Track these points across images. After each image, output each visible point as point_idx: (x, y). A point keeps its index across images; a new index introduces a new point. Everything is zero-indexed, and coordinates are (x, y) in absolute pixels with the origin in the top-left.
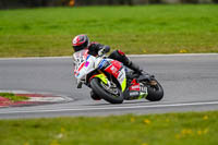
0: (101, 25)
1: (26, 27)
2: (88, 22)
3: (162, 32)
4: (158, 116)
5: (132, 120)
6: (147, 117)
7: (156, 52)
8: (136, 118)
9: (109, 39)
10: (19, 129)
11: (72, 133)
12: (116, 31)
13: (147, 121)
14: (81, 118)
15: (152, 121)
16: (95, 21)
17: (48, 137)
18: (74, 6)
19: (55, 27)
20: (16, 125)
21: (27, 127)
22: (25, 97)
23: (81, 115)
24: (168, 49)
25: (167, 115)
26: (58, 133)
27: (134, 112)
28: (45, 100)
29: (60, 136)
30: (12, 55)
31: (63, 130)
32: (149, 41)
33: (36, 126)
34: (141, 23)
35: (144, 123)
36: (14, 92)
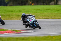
1: (20, 11)
2: (38, 10)
3: (58, 13)
4: (57, 36)
5: (50, 37)
6: (54, 36)
7: (56, 18)
8: (51, 37)
9: (43, 14)
13: (54, 38)
16: (39, 9)
19: (28, 11)
20: (17, 39)
22: (20, 31)
25: (59, 36)
27: (50, 35)
28: (26, 32)
30: (16, 19)
32: (54, 15)
33: (23, 39)
34: (52, 10)
35: (53, 38)
36: (17, 29)
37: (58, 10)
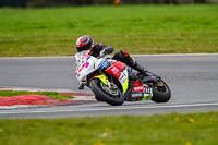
0: (146, 24)
1: (71, 26)
2: (134, 21)
3: (206, 32)
4: (202, 115)
5: (177, 119)
7: (201, 52)
8: (181, 116)
9: (154, 38)
10: (63, 128)
11: (116, 132)
12: (162, 30)
13: (191, 120)
14: (126, 117)
15: (196, 119)
17: (92, 136)
18: (119, 4)
19: (101, 26)
20: (60, 124)
21: (71, 126)
22: (70, 95)
23: (126, 113)
24: (211, 49)
25: (211, 114)
26: (102, 132)
27: (178, 111)
29: (105, 135)
30: (57, 54)
31: (107, 129)
32: (193, 41)
33: (81, 125)
34: (186, 22)
35: (188, 121)
36: (59, 91)
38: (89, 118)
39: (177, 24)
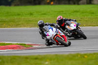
0: (65, 13)
1: (31, 14)
2: (60, 12)
4: (90, 54)
7: (90, 26)
8: (81, 55)
10: (28, 60)
11: (52, 61)
13: (86, 56)
14: (56, 55)
15: (88, 56)
16: (63, 12)
18: (53, 4)
19: (45, 14)
21: (32, 59)
22: (31, 45)
23: (56, 53)
24: (95, 24)
25: (94, 54)
26: (46, 61)
27: (80, 52)
28: (40, 47)
29: (47, 63)
30: (25, 27)
31: (48, 60)
32: (86, 21)
33: (36, 59)
34: (83, 13)
35: (84, 57)
36: (26, 43)
37: (93, 13)
38: (40, 55)
39: (79, 13)
